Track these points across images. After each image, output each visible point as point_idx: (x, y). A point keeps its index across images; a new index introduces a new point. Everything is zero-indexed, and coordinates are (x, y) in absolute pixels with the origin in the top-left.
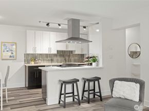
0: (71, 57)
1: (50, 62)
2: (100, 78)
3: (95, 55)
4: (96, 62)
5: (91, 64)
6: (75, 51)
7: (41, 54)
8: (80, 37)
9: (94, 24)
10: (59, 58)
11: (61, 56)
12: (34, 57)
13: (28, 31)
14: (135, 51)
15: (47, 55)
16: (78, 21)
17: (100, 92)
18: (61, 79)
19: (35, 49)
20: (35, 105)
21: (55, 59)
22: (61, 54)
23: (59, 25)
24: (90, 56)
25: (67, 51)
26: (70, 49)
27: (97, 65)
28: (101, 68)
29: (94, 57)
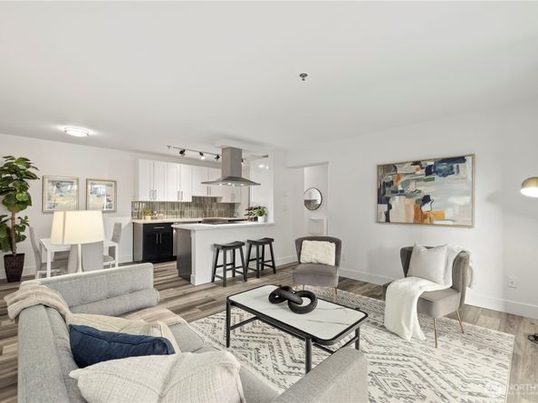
0: (213, 209)
1: (179, 216)
2: (273, 240)
3: (262, 205)
4: (264, 216)
5: (256, 219)
6: (221, 198)
7: (162, 203)
8: (243, 177)
9: (259, 157)
10: (194, 210)
11: (196, 205)
12: (151, 207)
13: (140, 160)
14: (308, 199)
15: (173, 205)
16: (240, 151)
17: (273, 260)
18: (217, 243)
19: (153, 193)
20: (173, 287)
21: (187, 211)
22: (198, 202)
23: (201, 154)
24: (254, 205)
25: (208, 198)
26: (213, 195)
27: (266, 221)
28: (271, 225)
29: (260, 207)
